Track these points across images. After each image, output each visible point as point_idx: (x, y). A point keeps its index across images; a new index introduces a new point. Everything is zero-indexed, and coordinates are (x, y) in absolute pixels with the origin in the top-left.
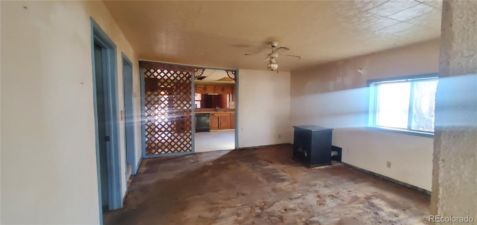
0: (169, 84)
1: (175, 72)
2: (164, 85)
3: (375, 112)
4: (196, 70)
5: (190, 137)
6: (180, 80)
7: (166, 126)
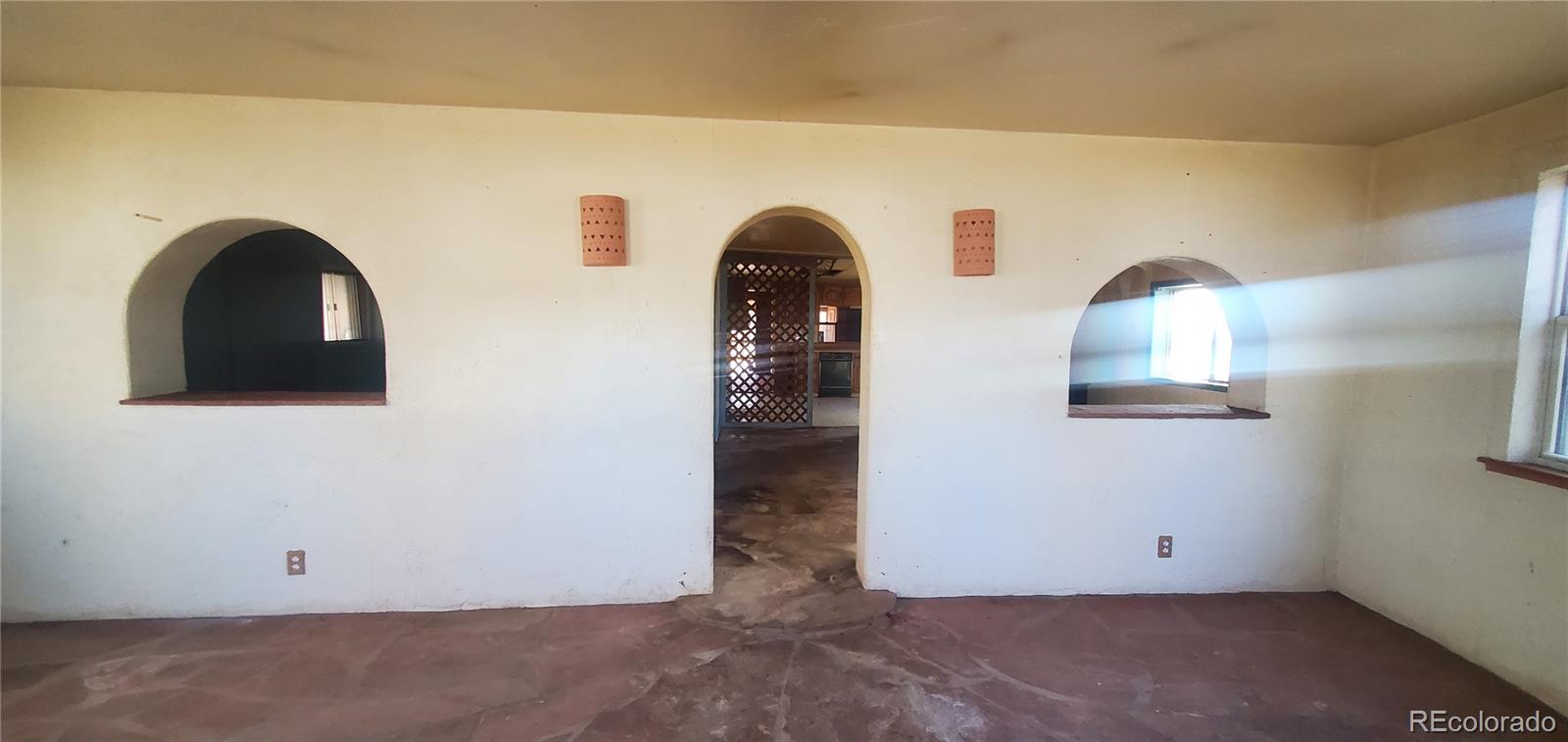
0: (763, 285)
1: (780, 268)
2: (755, 288)
3: (1168, 348)
4: (819, 261)
5: (805, 406)
6: (783, 276)
7: (750, 382)
